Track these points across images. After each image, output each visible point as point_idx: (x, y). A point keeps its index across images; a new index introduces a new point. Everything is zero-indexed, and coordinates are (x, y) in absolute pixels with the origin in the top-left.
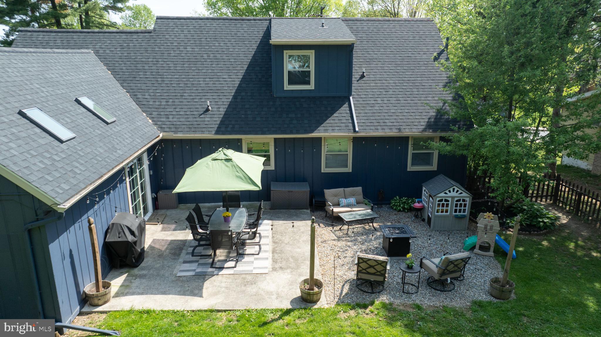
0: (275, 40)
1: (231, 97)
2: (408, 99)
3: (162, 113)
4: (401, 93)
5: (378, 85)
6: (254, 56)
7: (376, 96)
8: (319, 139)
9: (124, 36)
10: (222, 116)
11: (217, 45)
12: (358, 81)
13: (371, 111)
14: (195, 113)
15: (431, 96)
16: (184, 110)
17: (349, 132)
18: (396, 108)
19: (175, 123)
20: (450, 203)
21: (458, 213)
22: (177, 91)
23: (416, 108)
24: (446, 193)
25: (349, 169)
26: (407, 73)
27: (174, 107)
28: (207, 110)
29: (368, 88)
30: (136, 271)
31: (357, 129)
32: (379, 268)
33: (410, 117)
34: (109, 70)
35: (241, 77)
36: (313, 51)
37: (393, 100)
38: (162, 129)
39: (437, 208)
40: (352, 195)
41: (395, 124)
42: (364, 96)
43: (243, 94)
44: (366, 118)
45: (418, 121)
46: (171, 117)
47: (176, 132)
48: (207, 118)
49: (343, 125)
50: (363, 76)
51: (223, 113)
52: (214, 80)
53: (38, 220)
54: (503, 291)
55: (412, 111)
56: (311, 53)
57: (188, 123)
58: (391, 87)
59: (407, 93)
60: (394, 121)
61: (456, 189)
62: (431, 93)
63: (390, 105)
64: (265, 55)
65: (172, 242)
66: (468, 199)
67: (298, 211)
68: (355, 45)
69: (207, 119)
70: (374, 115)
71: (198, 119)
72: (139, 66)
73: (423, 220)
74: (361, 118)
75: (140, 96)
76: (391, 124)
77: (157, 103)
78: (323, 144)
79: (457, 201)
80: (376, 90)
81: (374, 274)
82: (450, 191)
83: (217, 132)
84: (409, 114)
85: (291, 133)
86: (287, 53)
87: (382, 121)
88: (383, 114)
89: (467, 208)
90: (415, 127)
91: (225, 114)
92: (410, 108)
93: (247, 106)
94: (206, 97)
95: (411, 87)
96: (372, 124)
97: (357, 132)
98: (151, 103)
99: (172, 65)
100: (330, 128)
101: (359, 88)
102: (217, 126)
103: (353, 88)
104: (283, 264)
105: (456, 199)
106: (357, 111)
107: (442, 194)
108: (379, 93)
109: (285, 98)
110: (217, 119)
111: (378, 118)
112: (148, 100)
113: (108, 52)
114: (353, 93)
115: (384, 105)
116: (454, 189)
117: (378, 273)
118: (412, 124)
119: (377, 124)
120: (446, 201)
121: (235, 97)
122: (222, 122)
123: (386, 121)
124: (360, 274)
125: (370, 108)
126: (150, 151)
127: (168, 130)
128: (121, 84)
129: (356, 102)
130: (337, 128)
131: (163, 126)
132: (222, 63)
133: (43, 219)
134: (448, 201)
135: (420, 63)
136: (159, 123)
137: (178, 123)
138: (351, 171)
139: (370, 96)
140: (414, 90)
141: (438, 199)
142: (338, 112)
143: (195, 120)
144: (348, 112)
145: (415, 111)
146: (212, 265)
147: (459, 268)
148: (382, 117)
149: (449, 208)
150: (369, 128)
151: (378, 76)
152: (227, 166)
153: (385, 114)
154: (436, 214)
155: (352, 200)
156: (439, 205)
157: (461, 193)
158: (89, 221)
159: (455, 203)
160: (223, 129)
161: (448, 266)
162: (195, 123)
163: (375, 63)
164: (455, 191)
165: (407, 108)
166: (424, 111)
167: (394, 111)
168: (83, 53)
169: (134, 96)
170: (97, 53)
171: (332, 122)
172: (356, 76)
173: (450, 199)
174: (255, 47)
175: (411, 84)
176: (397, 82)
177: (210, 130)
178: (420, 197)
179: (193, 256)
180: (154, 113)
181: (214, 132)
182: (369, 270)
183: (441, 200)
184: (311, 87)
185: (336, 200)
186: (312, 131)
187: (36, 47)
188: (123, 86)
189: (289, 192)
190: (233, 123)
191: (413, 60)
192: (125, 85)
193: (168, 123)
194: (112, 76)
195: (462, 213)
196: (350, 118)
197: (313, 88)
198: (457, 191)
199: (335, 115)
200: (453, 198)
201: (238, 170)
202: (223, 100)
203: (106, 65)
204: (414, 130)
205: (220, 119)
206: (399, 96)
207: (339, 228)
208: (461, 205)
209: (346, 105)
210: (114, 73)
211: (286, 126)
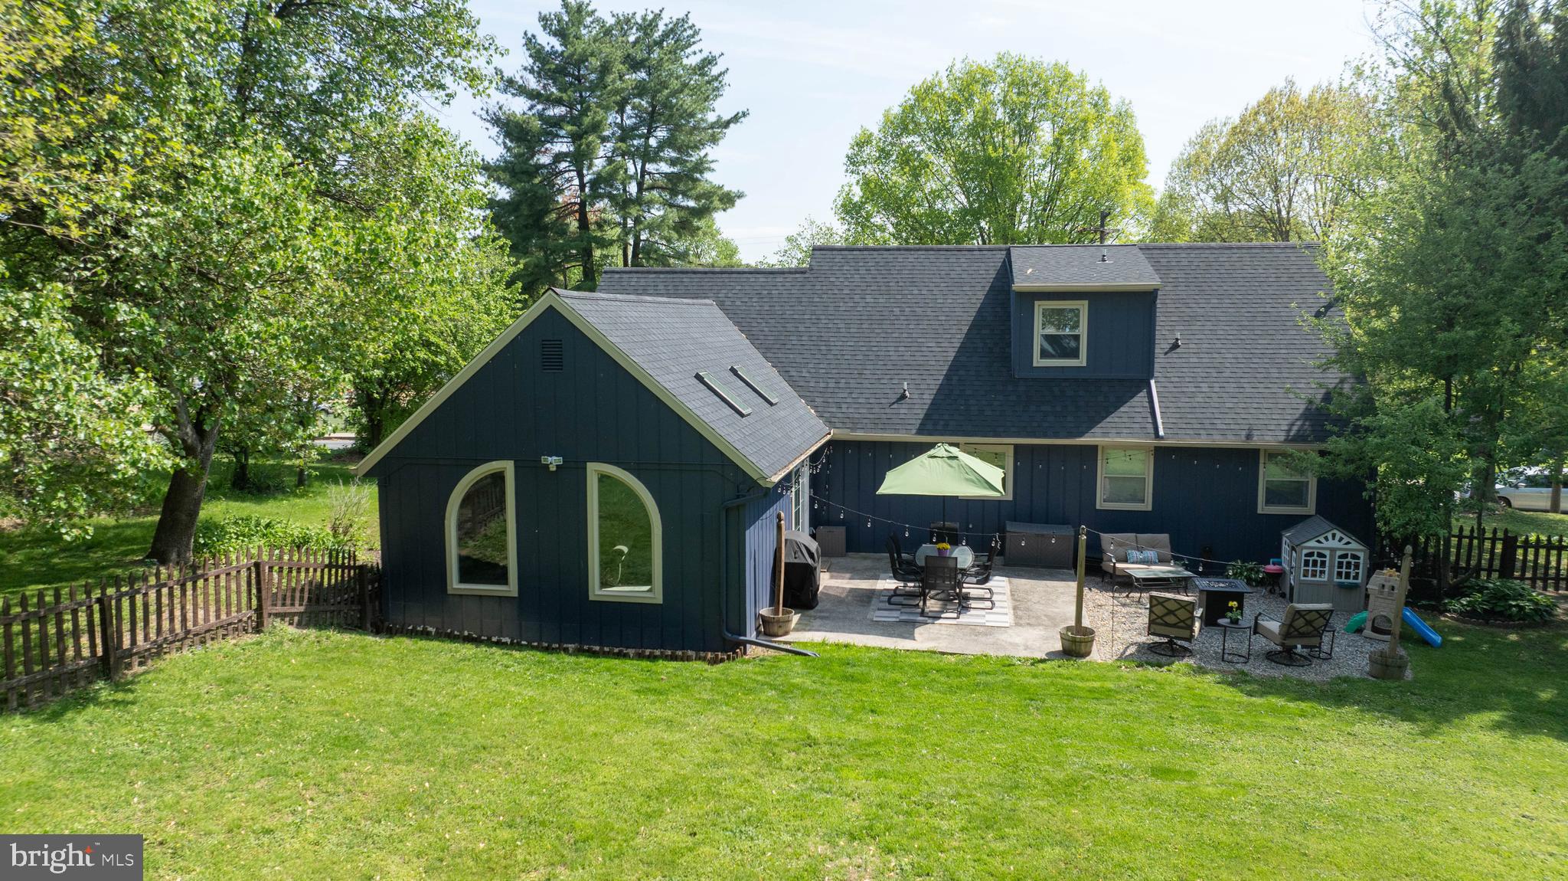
0: (1020, 284)
1: (942, 377)
2: (1259, 385)
3: (830, 400)
4: (1247, 375)
5: (1204, 360)
6: (980, 311)
7: (1200, 380)
8: (1093, 449)
9: (762, 278)
10: (927, 407)
11: (916, 292)
12: (1166, 353)
13: (1190, 405)
14: (883, 401)
15: (1303, 381)
16: (864, 396)
17: (1147, 438)
18: (1235, 400)
19: (851, 416)
20: (1327, 559)
21: (1343, 580)
22: (852, 367)
23: (1274, 401)
24: (1319, 541)
25: (1147, 506)
26: (1260, 342)
27: (848, 391)
28: (903, 397)
29: (1185, 365)
30: (811, 612)
31: (1161, 433)
32: (1183, 614)
33: (1261, 416)
34: (742, 331)
35: (958, 345)
36: (1086, 303)
37: (1231, 388)
38: (830, 423)
39: (1303, 568)
40: (1153, 546)
41: (1232, 427)
42: (1177, 379)
43: (962, 372)
44: (1178, 416)
45: (1275, 422)
46: (844, 406)
47: (853, 429)
48: (903, 409)
49: (1137, 425)
50: (1175, 346)
51: (929, 402)
52: (913, 349)
53: (738, 497)
54: (1387, 666)
55: (1265, 406)
56: (1083, 306)
57: (871, 416)
58: (1228, 365)
59: (1258, 375)
60: (1231, 422)
61: (1339, 535)
62: (1304, 376)
63: (1224, 395)
64: (999, 310)
65: (852, 590)
66: (1361, 555)
67: (1053, 571)
68: (1159, 293)
69: (902, 411)
70: (1193, 410)
71: (888, 411)
72: (790, 327)
73: (1283, 595)
74: (1169, 415)
75: (794, 374)
76: (1225, 427)
77: (822, 385)
78: (1099, 457)
79: (1341, 557)
80: (1199, 370)
81: (1174, 626)
82: (1326, 539)
83: (921, 431)
84: (1259, 411)
85: (1045, 436)
86: (1039, 307)
87: (1208, 421)
88: (1211, 410)
89: (1360, 571)
90: (1270, 433)
91: (932, 404)
92: (1262, 401)
93: (968, 392)
94: (900, 377)
95: (1267, 366)
96: (1189, 426)
97: (1162, 438)
98: (812, 384)
99: (843, 326)
100: (1114, 431)
101: (1168, 365)
102: (919, 422)
103: (1156, 365)
104: (1032, 621)
105: (1339, 553)
106: (1163, 405)
107: (1313, 543)
108: (1205, 375)
109: (1033, 380)
110: (919, 411)
111: (1201, 416)
112: (807, 379)
113: (738, 303)
114: (1156, 374)
115: (1213, 395)
116: (1334, 536)
117: (1182, 624)
118: (1264, 427)
119: (1199, 426)
120: (1320, 555)
121: (947, 377)
122: (928, 416)
123: (1215, 421)
124: (1152, 626)
125: (1187, 400)
126: (814, 458)
127: (841, 425)
128: (763, 354)
129: (1161, 390)
130: (1125, 431)
131: (833, 420)
132: (926, 322)
133: (744, 496)
134: (1325, 556)
135: (1288, 323)
136: (825, 415)
137: (856, 416)
138: (1150, 508)
139: (1187, 380)
140: (1271, 370)
141: (1305, 551)
142: (1128, 404)
143: (883, 411)
144: (1147, 405)
145: (1271, 406)
146: (922, 614)
147: (1316, 629)
148: (1209, 415)
149: (1327, 569)
150: (1183, 431)
151: (1204, 346)
152: (951, 466)
153: (1214, 411)
154: (1302, 578)
155: (1151, 554)
156: (1307, 563)
157: (1348, 543)
158: (779, 517)
159: (1337, 560)
160: (929, 427)
161: (1293, 621)
162: (884, 416)
163: (1199, 323)
164: (1337, 538)
165: (1257, 400)
166: (1288, 406)
167: (1231, 405)
168: (706, 305)
169: (785, 373)
170: (721, 305)
171: (1116, 420)
172: (1161, 346)
173: (1327, 553)
174: (981, 295)
175: (1266, 361)
176: (1240, 356)
177: (909, 427)
178: (1279, 556)
179: (890, 603)
180: (817, 399)
181: (914, 431)
182: (1167, 619)
183: (1311, 554)
184: (1082, 361)
185: (1121, 551)
186: (1081, 435)
187: (669, 295)
188: (766, 358)
189: (1038, 535)
190: (946, 417)
191: (1273, 318)
192: (768, 355)
193: (840, 415)
194: (748, 341)
195: (1351, 580)
196: (1149, 415)
197: (1084, 364)
198: (1341, 539)
199: (1122, 409)
200: (1333, 550)
201: (968, 470)
202: (929, 382)
203: (736, 323)
204: (1267, 438)
205: (925, 411)
206: (1242, 380)
207: (1125, 595)
208: (1349, 564)
209: (1144, 393)
210: (752, 337)
211: (1035, 424)
